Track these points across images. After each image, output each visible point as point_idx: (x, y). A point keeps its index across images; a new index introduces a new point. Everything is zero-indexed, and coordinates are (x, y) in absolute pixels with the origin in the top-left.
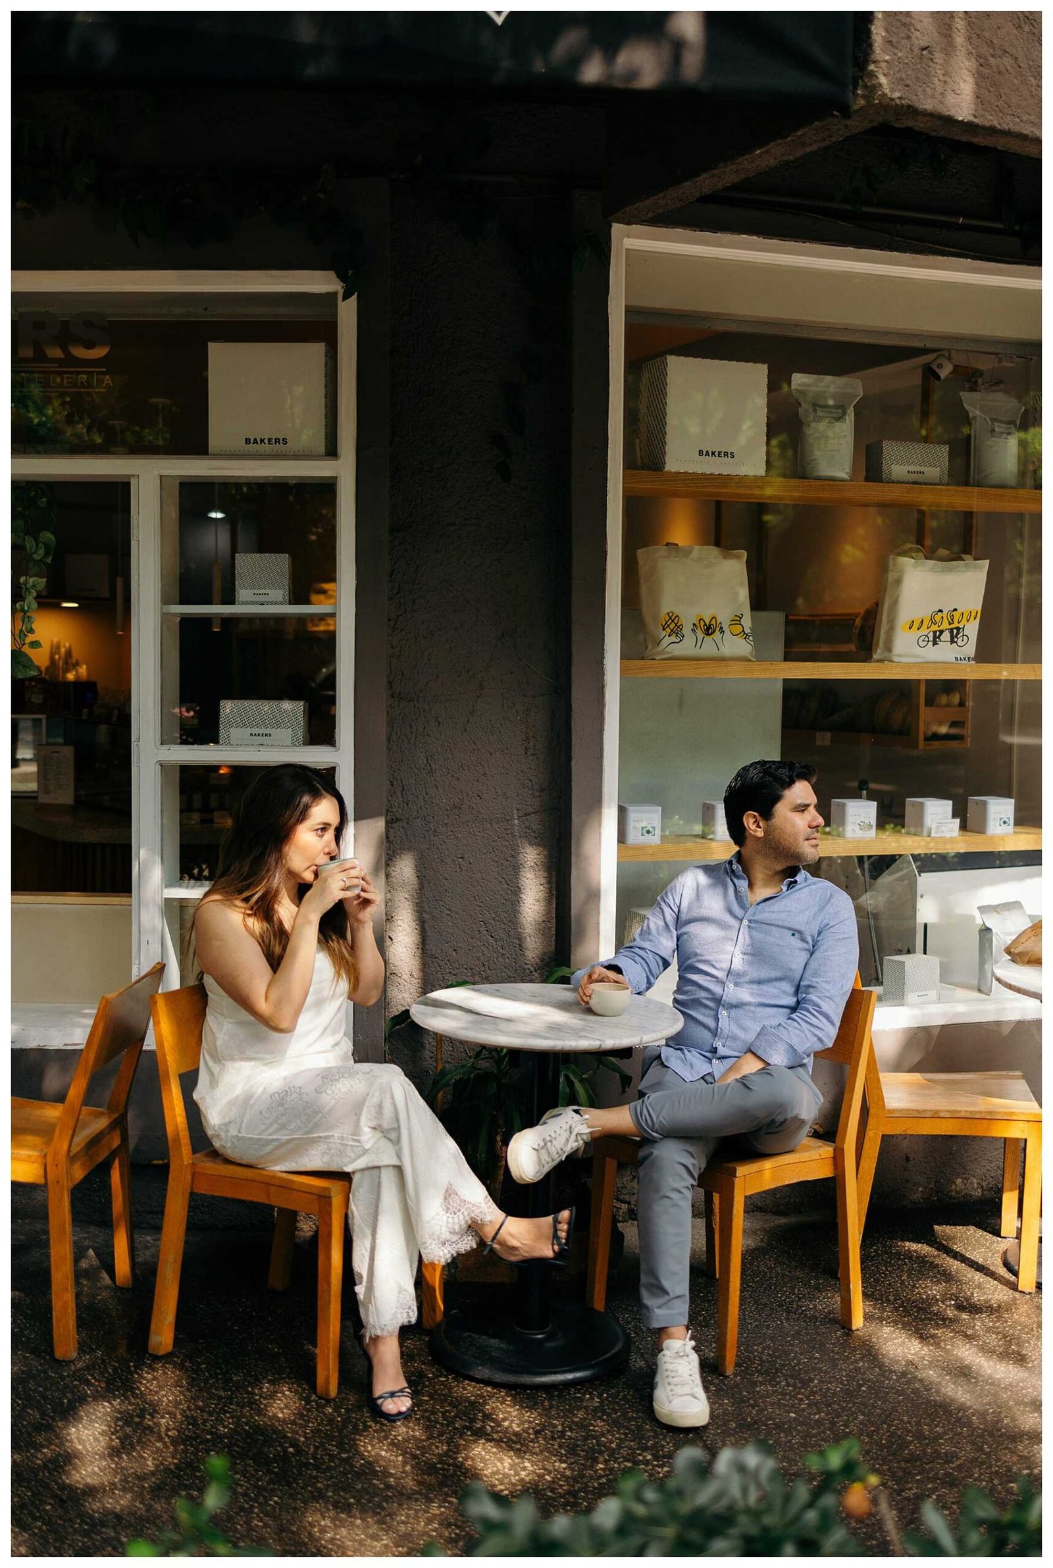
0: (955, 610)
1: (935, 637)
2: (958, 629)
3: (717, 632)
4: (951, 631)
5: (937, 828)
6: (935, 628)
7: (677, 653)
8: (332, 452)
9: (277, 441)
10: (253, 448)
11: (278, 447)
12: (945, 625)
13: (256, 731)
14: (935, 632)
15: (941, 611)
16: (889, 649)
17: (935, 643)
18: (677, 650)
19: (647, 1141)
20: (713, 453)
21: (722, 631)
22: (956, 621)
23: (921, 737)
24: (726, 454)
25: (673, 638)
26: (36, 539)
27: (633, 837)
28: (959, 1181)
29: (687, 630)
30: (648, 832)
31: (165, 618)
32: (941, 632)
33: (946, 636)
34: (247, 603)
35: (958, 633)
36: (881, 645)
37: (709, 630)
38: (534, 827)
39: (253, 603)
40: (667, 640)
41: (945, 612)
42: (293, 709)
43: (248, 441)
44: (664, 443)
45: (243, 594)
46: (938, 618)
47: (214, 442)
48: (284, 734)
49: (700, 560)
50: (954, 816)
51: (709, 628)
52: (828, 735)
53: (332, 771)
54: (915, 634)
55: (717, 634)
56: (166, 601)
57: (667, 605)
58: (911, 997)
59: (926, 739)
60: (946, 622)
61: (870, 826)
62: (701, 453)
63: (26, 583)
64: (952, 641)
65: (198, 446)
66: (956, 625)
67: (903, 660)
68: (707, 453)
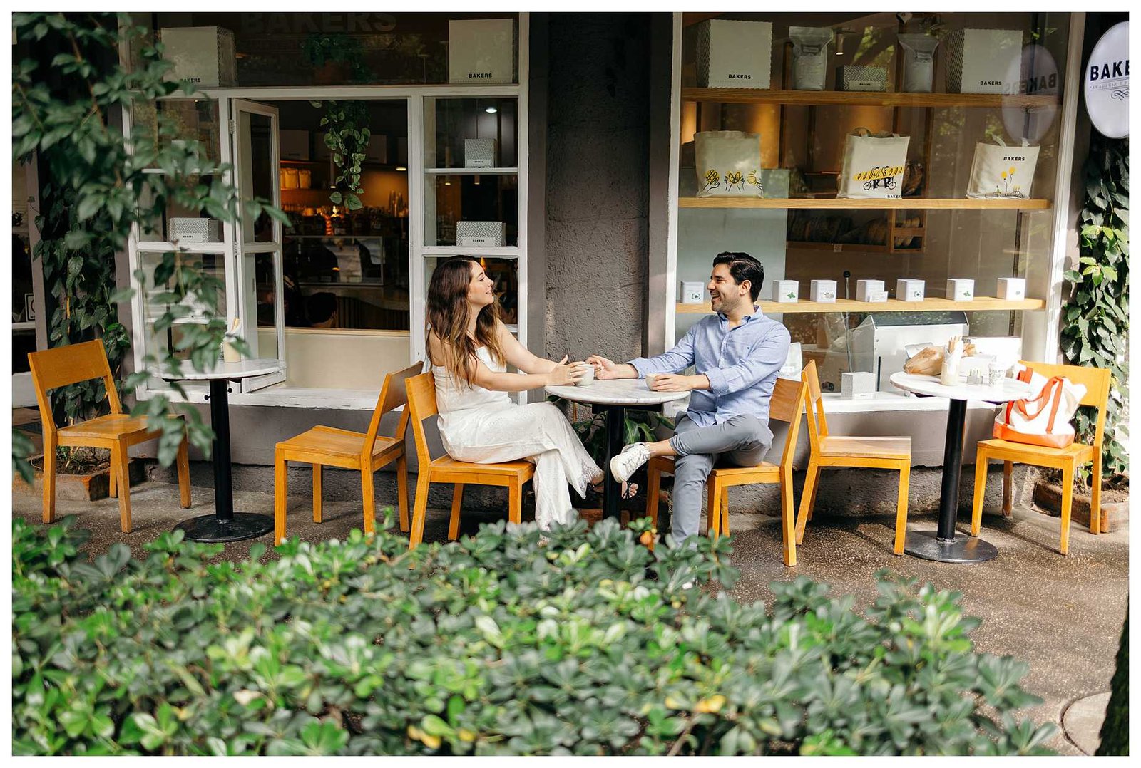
0: (887, 167)
1: (875, 184)
2: (889, 178)
3: (740, 182)
4: (885, 179)
5: (873, 297)
6: (874, 178)
7: (715, 194)
8: (516, 81)
9: (486, 75)
10: (473, 79)
11: (487, 79)
12: (881, 176)
13: (476, 238)
14: (874, 181)
15: (878, 168)
16: (846, 190)
17: (875, 187)
18: (715, 192)
19: (678, 457)
20: (738, 76)
21: (742, 180)
22: (887, 173)
23: (893, 246)
24: (745, 77)
25: (713, 185)
26: (360, 132)
27: (688, 299)
28: (882, 503)
29: (721, 181)
30: (696, 297)
31: (427, 176)
32: (879, 180)
33: (882, 182)
34: (472, 167)
35: (889, 181)
36: (842, 188)
38: (629, 293)
39: (474, 167)
40: (709, 186)
41: (881, 168)
42: (498, 226)
43: (470, 76)
44: (708, 71)
45: (468, 162)
46: (876, 172)
47: (452, 78)
48: (492, 240)
49: (730, 139)
50: (885, 290)
51: (735, 179)
52: (840, 246)
53: (515, 261)
54: (862, 182)
56: (427, 166)
57: (710, 166)
58: (856, 395)
59: (895, 248)
60: (881, 174)
61: (832, 296)
62: (730, 76)
63: (355, 157)
64: (886, 186)
65: (443, 79)
66: (888, 176)
67: (855, 197)
68: (734, 77)
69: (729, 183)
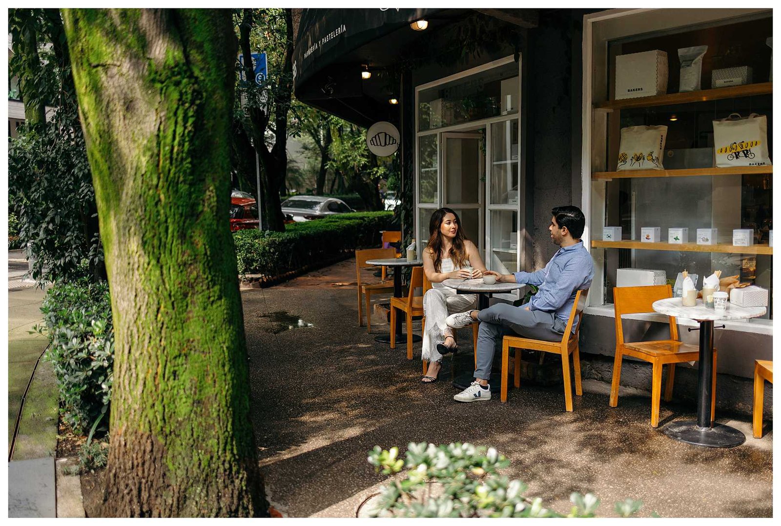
0: (743, 142)
1: (736, 155)
4: (743, 151)
12: (739, 149)
15: (735, 143)
17: (737, 158)
18: (623, 168)
20: (634, 90)
21: (644, 158)
22: (744, 147)
24: (639, 89)
29: (629, 158)
30: (609, 236)
32: (739, 153)
33: (741, 154)
35: (747, 152)
37: (638, 159)
40: (620, 164)
41: (737, 143)
46: (734, 146)
49: (637, 131)
54: (725, 154)
55: (642, 160)
57: (622, 151)
62: (629, 91)
64: (746, 156)
66: (745, 149)
67: (721, 166)
68: (631, 90)
69: (634, 161)
